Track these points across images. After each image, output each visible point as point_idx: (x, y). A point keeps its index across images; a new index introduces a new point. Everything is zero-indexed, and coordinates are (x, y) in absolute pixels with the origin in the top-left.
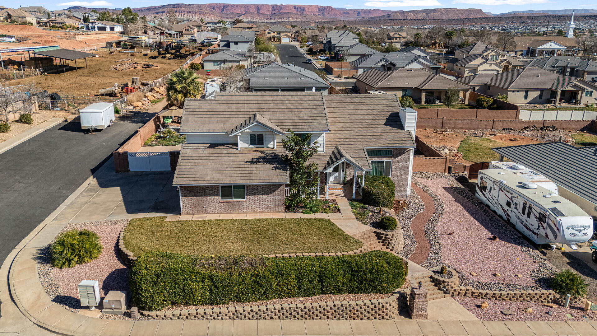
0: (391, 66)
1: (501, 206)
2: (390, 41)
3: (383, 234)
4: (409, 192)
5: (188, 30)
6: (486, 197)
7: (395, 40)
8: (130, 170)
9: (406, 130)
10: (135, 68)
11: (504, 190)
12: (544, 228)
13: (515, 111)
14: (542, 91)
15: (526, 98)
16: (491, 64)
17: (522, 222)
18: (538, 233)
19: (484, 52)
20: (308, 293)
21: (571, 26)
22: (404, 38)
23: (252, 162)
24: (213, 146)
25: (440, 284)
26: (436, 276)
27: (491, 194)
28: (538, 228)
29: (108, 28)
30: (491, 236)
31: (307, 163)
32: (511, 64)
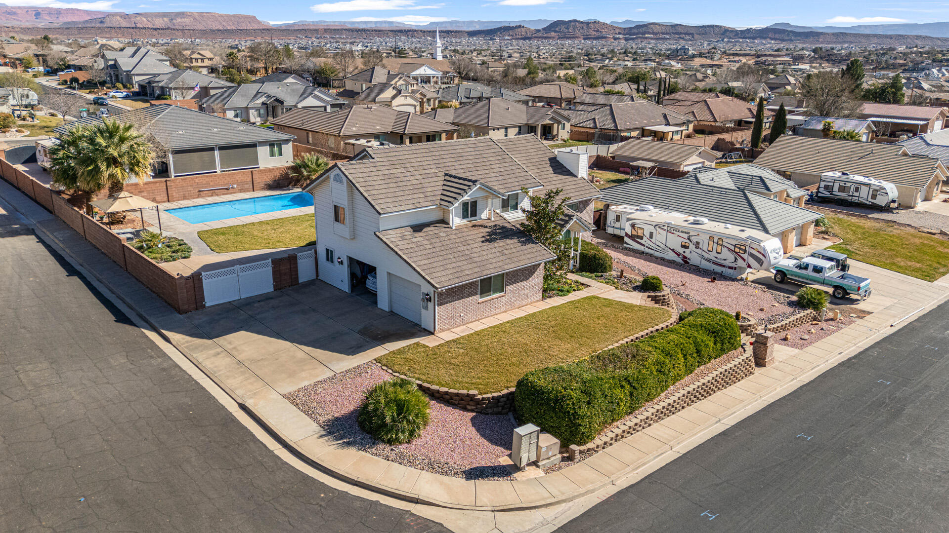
1: (673, 250)
2: (187, 65)
6: (644, 245)
7: (195, 64)
8: (207, 305)
9: (579, 176)
11: (675, 232)
12: (744, 260)
14: (520, 127)
17: (709, 260)
18: (736, 266)
21: (437, 45)
23: (488, 240)
24: (417, 229)
27: (653, 240)
28: (735, 261)
30: (710, 280)
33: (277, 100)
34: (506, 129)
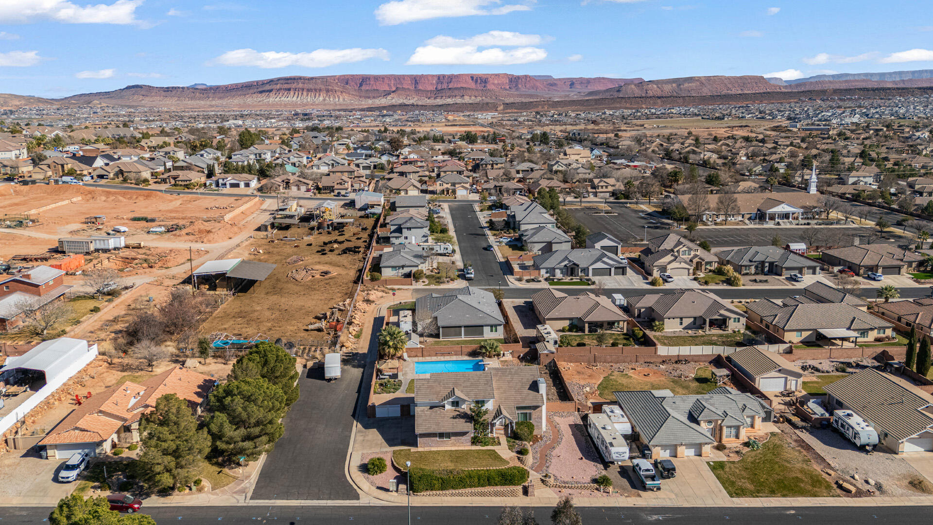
0: (574, 266)
2: (594, 190)
3: (521, 457)
4: (544, 429)
5: (341, 184)
7: (600, 190)
8: (378, 417)
9: (541, 394)
10: (313, 276)
13: (653, 348)
14: (695, 318)
15: (681, 324)
16: (681, 261)
19: (676, 246)
22: (613, 186)
23: (454, 418)
25: (544, 482)
26: (543, 478)
29: (242, 185)
30: (580, 457)
31: (483, 419)
32: (704, 260)
33: (574, 264)
34: (681, 319)
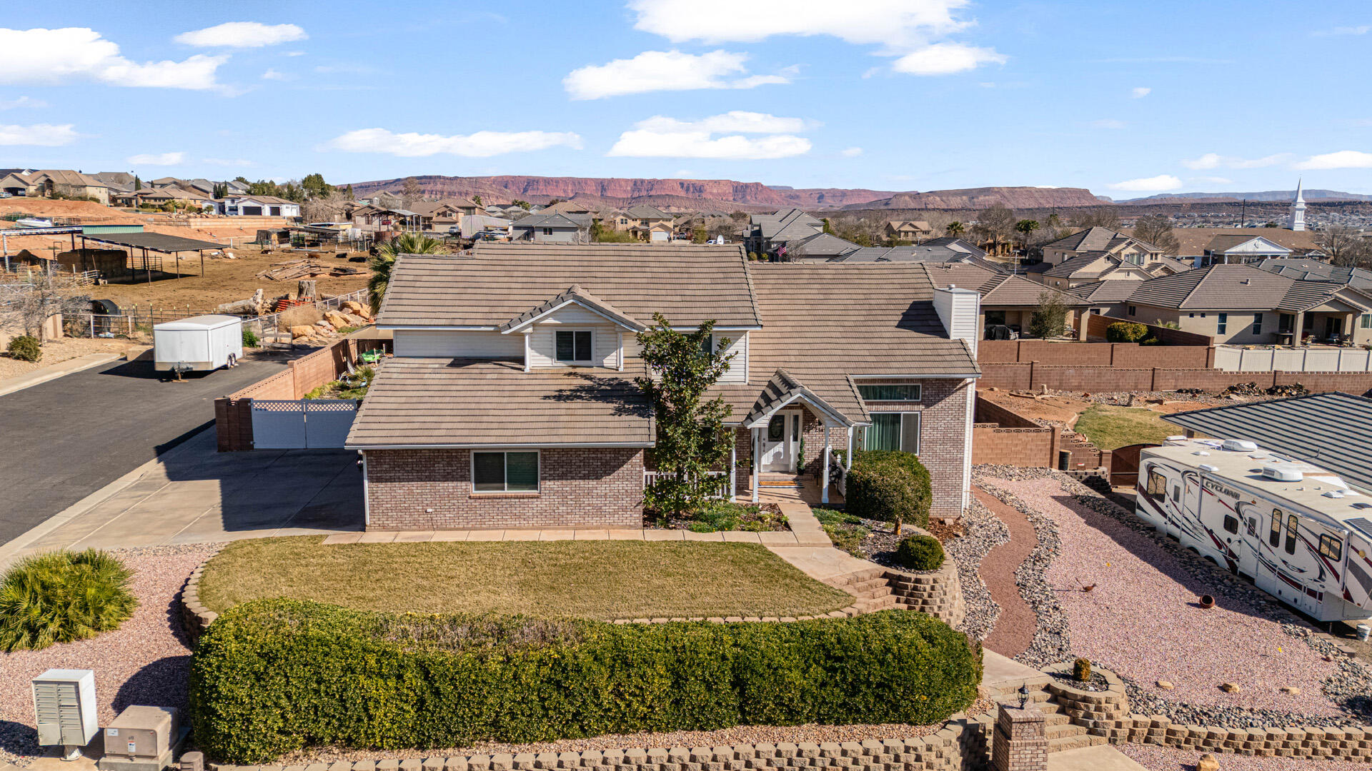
1: (1210, 532)
3: (909, 580)
5: (444, 214)
6: (1165, 515)
7: (904, 238)
8: (256, 447)
9: (952, 338)
10: (313, 275)
11: (1214, 490)
12: (1337, 576)
13: (1203, 349)
14: (1259, 316)
15: (1222, 330)
16: (1128, 272)
17: (1272, 567)
18: (1322, 590)
19: (1111, 246)
20: (700, 721)
21: (1298, 206)
22: (925, 232)
23: (560, 397)
24: (459, 362)
25: (1075, 707)
26: (1061, 685)
27: (1179, 505)
28: (1320, 578)
29: (266, 211)
30: (1197, 599)
